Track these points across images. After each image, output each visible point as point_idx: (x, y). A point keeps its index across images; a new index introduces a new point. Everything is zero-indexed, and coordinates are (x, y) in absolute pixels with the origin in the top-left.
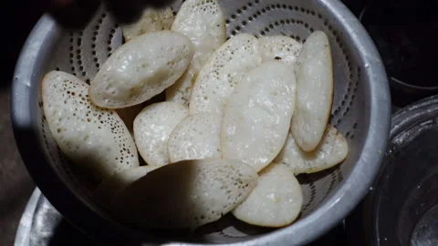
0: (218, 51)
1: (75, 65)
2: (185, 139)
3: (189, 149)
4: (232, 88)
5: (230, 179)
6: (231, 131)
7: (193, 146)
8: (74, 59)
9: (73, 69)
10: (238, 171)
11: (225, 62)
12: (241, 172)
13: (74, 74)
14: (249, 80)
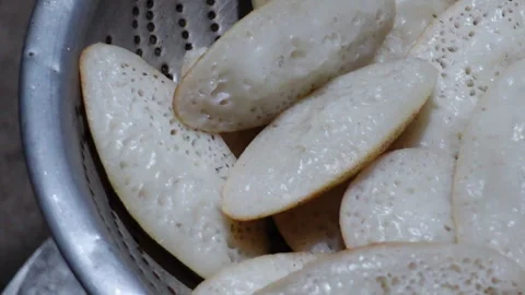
0: (446, 17)
1: (141, 31)
2: (378, 202)
3: (386, 224)
4: (473, 100)
5: (472, 287)
6: (473, 188)
7: (393, 217)
8: (141, 20)
9: (137, 40)
10: (490, 271)
11: (459, 41)
12: (497, 274)
13: (139, 52)
14: (511, 83)
